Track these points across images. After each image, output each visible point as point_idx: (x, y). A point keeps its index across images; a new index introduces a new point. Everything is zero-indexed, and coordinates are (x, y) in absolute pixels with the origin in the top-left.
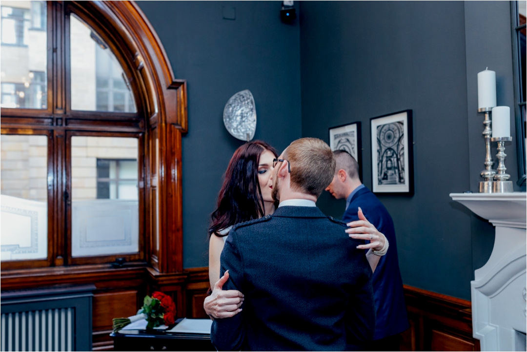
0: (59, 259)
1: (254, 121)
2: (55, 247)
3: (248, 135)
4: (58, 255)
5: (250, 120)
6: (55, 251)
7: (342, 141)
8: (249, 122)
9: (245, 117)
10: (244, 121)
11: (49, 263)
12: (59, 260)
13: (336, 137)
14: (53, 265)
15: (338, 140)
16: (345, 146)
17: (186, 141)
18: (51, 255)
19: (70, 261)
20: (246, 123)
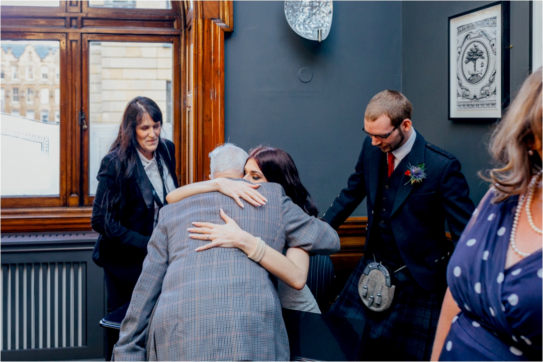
0: (73, 197)
1: (330, 12)
2: (69, 183)
3: (319, 32)
4: (72, 193)
5: (323, 12)
6: (69, 188)
7: (472, 36)
8: (323, 15)
9: (316, 7)
10: (315, 14)
11: (61, 202)
12: (74, 199)
13: (460, 30)
14: (66, 205)
15: (464, 35)
16: (476, 44)
17: (231, 43)
18: (64, 192)
19: (86, 202)
20: (318, 17)
